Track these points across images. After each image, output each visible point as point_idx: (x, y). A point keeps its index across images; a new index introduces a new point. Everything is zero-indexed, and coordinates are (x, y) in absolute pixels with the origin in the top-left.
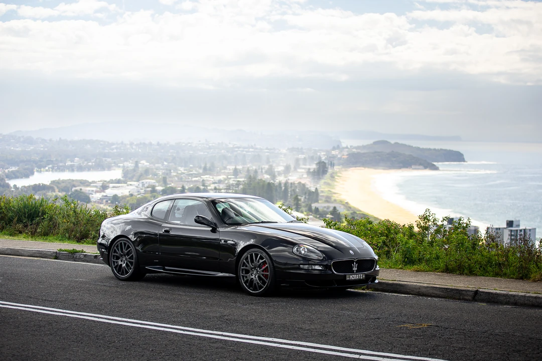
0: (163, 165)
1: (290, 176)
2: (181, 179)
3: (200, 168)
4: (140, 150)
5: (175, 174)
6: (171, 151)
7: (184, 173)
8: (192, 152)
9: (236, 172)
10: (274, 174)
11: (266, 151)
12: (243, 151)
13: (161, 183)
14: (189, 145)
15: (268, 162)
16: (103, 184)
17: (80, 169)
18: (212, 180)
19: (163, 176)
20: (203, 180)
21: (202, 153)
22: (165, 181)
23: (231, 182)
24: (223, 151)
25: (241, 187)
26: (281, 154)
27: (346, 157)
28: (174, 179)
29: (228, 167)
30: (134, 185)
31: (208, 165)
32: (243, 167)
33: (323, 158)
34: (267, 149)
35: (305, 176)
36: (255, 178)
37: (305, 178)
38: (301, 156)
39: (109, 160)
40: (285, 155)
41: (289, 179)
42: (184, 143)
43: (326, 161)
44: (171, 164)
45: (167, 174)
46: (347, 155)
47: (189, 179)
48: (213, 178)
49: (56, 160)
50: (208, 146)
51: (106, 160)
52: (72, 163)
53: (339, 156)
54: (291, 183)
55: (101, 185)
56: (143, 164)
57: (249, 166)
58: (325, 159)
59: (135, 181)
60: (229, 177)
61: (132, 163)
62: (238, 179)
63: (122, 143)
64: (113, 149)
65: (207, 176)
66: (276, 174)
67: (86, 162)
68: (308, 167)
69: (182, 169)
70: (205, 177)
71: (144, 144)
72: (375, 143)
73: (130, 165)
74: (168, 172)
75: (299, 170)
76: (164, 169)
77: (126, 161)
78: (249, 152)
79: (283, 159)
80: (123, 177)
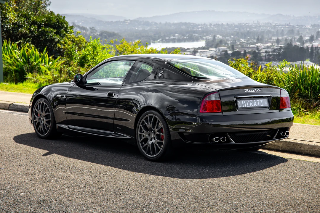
0: (231, 37)
1: (314, 43)
2: (242, 46)
3: (254, 39)
4: (216, 29)
5: (239, 43)
6: (235, 29)
7: (244, 42)
8: (249, 29)
9: (278, 41)
10: (303, 41)
11: (297, 27)
12: (281, 28)
13: (231, 49)
14: (247, 24)
15: (299, 34)
16: (194, 50)
17: (179, 41)
18: (263, 46)
19: (231, 44)
20: (257, 47)
21: (255, 30)
22: (233, 47)
23: (275, 47)
24: (268, 28)
25: (282, 50)
26: (307, 28)
28: (238, 46)
29: (273, 38)
30: (213, 50)
31: (260, 37)
32: (282, 38)
34: (297, 25)
36: (291, 44)
39: (197, 35)
40: (309, 29)
41: (313, 45)
42: (243, 23)
44: (235, 37)
45: (234, 43)
47: (248, 46)
48: (263, 45)
49: (164, 36)
50: (259, 25)
51: (195, 35)
52: (174, 37)
54: (315, 47)
55: (193, 51)
56: (218, 37)
57: (285, 37)
59: (213, 48)
60: (274, 44)
61: (211, 37)
62: (280, 46)
63: (205, 24)
64: (199, 28)
65: (259, 44)
66: (305, 42)
67: (182, 37)
69: (243, 40)
70: (258, 45)
71: (218, 25)
73: (210, 38)
74: (234, 42)
75: (319, 39)
76: (231, 40)
77: (207, 35)
78: (285, 28)
79: (309, 32)
80: (206, 46)
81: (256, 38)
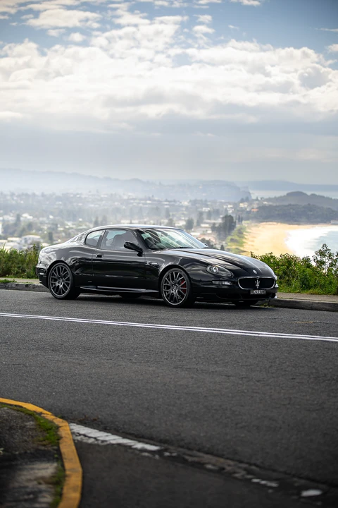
0: (48, 218)
1: (194, 232)
2: (68, 235)
3: (91, 222)
4: (22, 202)
5: (62, 229)
6: (57, 203)
7: (72, 228)
8: (80, 204)
11: (166, 203)
13: (47, 238)
14: (78, 196)
15: (168, 216)
19: (49, 231)
21: (93, 206)
22: (50, 236)
24: (116, 203)
26: (182, 206)
27: (255, 210)
28: (61, 234)
29: (122, 221)
30: (16, 241)
31: (100, 219)
33: (230, 212)
34: (166, 201)
35: (210, 232)
37: (209, 234)
38: (206, 209)
40: (187, 208)
42: (72, 194)
43: (234, 216)
44: (57, 218)
45: (53, 229)
46: (257, 208)
50: (99, 198)
53: (248, 210)
56: (26, 217)
57: (145, 220)
58: (233, 212)
59: (16, 237)
61: (13, 217)
68: (213, 221)
69: (70, 224)
71: (27, 195)
72: (288, 194)
73: (11, 218)
74: (54, 226)
75: (203, 225)
76: (49, 224)
77: (6, 214)
78: (146, 204)
79: (185, 212)
80: (3, 232)
81: (94, 219)
